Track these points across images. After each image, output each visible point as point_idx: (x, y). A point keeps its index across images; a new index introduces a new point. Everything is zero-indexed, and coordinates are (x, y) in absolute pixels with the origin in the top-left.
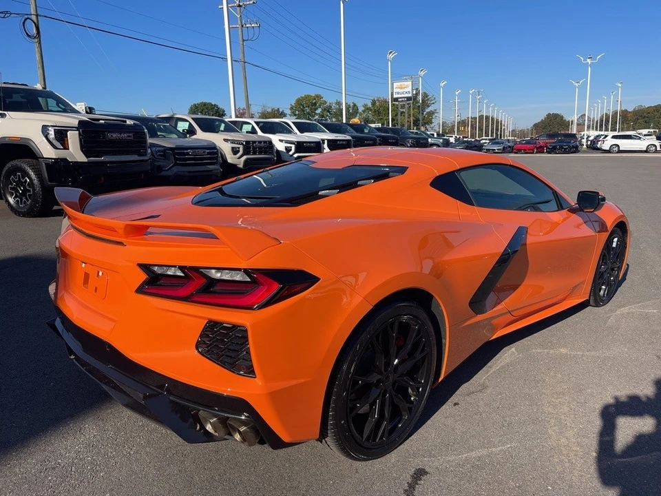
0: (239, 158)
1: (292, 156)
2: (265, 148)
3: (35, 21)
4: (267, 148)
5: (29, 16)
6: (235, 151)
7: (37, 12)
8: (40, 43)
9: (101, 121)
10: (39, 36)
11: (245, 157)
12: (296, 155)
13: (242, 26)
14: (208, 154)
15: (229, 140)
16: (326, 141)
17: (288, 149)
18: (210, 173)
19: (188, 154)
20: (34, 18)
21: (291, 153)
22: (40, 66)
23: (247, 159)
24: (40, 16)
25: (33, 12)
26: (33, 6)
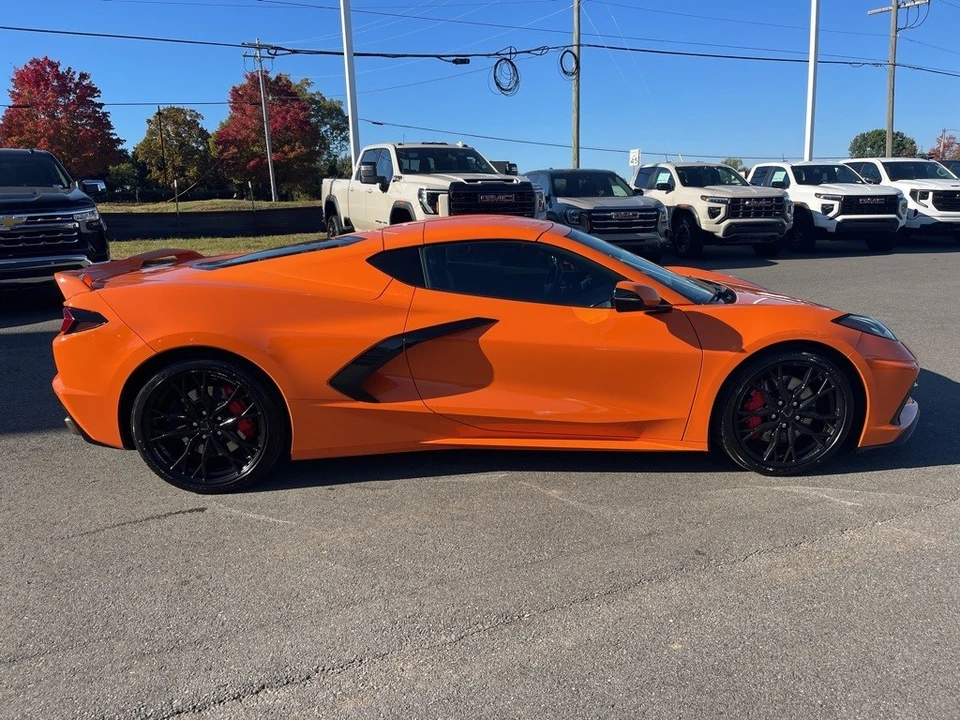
0: (718, 223)
1: (831, 219)
2: (767, 208)
3: (575, 52)
4: (771, 208)
5: (570, 48)
6: (713, 213)
7: (579, 41)
8: (578, 81)
9: (479, 182)
10: (578, 72)
11: (728, 222)
12: (839, 219)
13: (898, 7)
14: (641, 217)
15: (707, 197)
16: (931, 194)
17: (826, 209)
18: (642, 243)
19: (610, 218)
20: (575, 50)
21: (831, 215)
22: (575, 109)
23: (731, 225)
24: (583, 45)
25: (575, 42)
26: (576, 35)
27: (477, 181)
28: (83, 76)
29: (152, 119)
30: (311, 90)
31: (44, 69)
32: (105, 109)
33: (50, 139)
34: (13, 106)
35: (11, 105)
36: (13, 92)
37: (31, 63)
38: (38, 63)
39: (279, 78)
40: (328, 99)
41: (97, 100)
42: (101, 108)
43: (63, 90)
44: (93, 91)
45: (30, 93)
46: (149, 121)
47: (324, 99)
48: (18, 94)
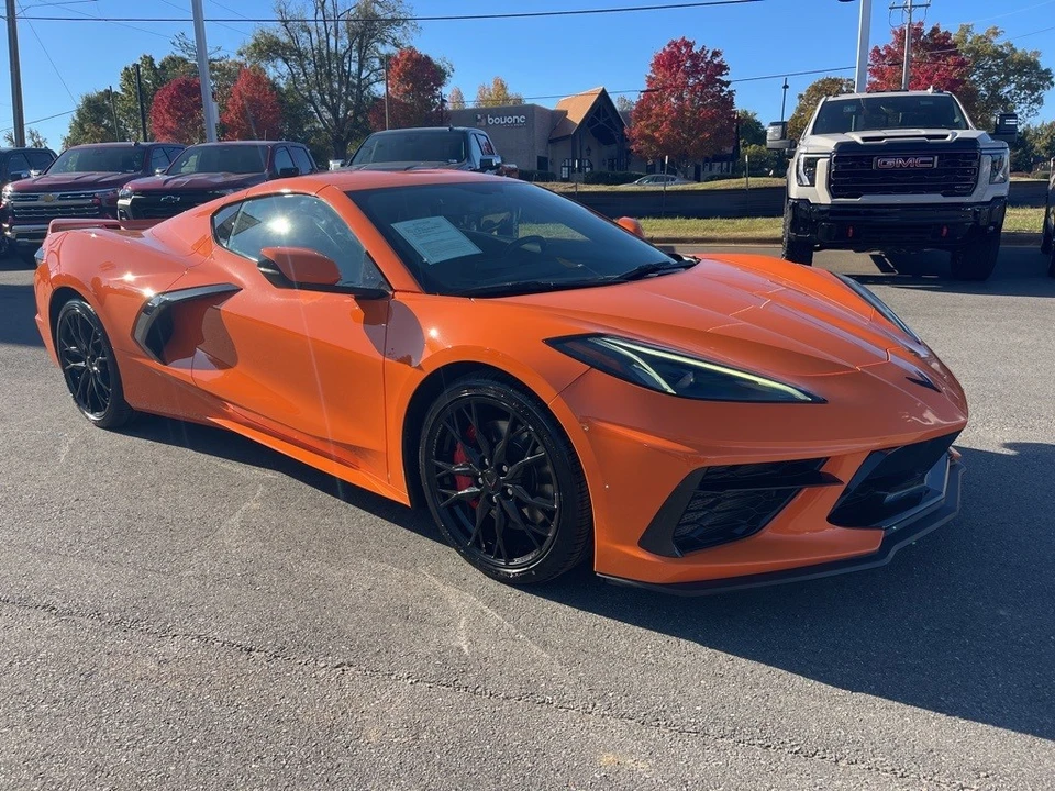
9: (884, 140)
27: (881, 138)
28: (716, 54)
29: (804, 94)
30: (998, 41)
31: (679, 49)
32: (730, 88)
33: (673, 122)
34: (647, 91)
35: (646, 88)
36: (650, 77)
37: (669, 46)
38: (675, 45)
39: (935, 30)
40: (1019, 51)
41: (724, 78)
42: (727, 86)
43: (695, 70)
44: (722, 68)
45: (664, 76)
46: (801, 96)
47: (1015, 50)
48: (653, 79)
